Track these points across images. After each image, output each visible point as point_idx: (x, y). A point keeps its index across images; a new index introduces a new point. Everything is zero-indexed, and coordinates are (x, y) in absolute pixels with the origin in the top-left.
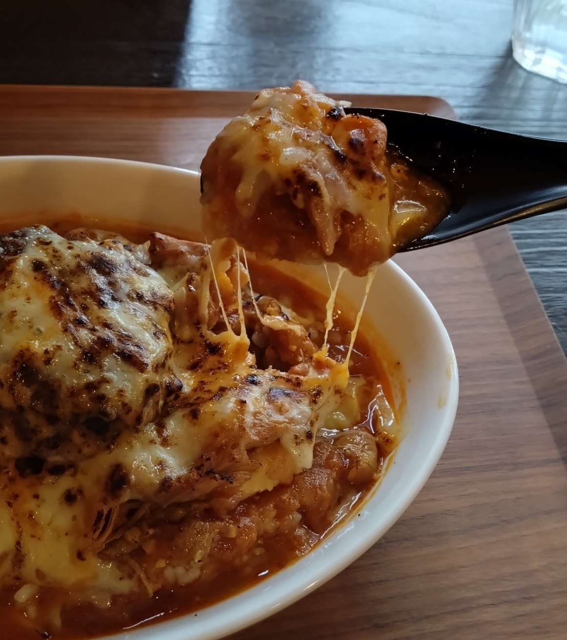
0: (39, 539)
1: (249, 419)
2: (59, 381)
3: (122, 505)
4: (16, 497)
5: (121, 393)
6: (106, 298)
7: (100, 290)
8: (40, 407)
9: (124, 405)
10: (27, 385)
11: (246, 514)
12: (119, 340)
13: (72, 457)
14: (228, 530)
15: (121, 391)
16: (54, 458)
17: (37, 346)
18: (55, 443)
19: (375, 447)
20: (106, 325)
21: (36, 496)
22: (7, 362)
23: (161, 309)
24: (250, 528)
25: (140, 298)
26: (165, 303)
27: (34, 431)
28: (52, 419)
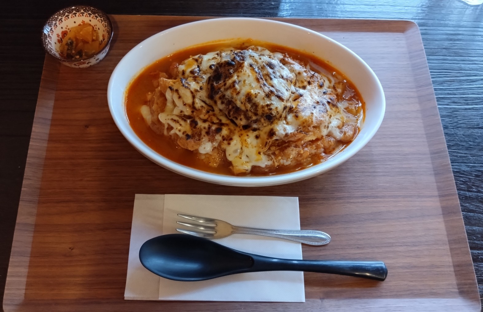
0: (248, 147)
1: (314, 119)
2: (259, 103)
3: (273, 141)
4: (242, 135)
5: (277, 108)
6: (272, 77)
7: (270, 74)
8: (252, 110)
9: (277, 112)
10: (249, 103)
11: (306, 147)
12: (276, 91)
13: (260, 126)
14: (300, 151)
15: (277, 107)
16: (255, 126)
17: (253, 92)
18: (256, 121)
19: (353, 130)
20: (273, 86)
21: (248, 135)
22: (244, 96)
23: (289, 81)
24: (307, 151)
25: (282, 77)
26: (290, 79)
27: (251, 117)
28: (256, 114)
